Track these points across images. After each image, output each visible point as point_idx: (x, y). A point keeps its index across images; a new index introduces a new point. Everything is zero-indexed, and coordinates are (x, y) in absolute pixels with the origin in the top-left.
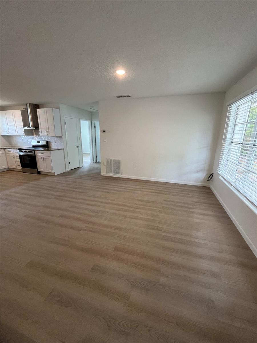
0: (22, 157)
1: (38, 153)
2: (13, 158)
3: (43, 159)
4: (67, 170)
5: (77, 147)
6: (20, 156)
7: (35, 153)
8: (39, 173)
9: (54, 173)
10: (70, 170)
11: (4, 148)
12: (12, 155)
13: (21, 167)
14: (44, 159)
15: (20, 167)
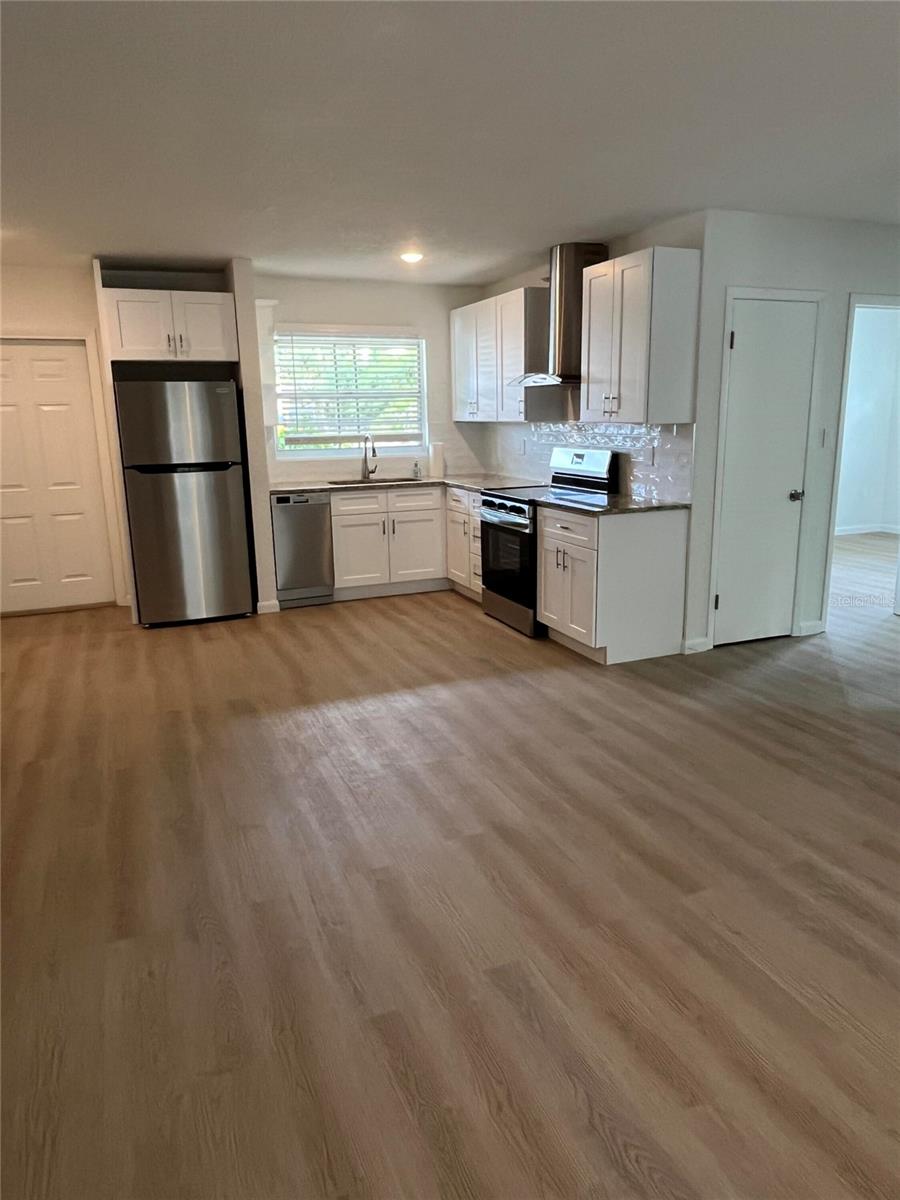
0: (491, 531)
1: (548, 521)
2: (465, 533)
3: (560, 555)
4: (688, 643)
5: (794, 496)
6: (485, 525)
7: (534, 519)
8: (541, 632)
9: (603, 650)
10: (715, 647)
11: (444, 483)
12: (461, 518)
13: (484, 584)
14: (568, 563)
15: (478, 585)
